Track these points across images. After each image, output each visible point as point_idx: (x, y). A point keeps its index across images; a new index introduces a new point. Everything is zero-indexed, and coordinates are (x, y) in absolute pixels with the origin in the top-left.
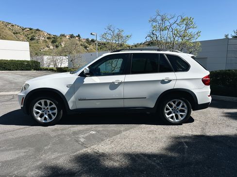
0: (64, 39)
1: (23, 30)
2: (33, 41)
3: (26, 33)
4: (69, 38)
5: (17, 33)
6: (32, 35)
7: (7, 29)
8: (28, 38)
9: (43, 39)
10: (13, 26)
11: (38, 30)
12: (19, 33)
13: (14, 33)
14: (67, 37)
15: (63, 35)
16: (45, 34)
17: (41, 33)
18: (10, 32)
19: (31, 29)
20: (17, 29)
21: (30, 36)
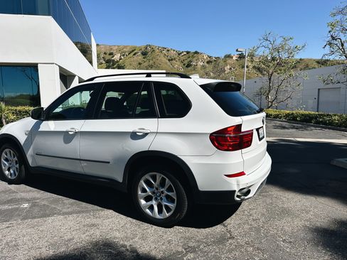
0: (229, 61)
1: (179, 54)
2: (189, 68)
3: (182, 58)
4: (237, 60)
5: (172, 60)
6: (189, 60)
7: (162, 55)
8: (184, 65)
9: (202, 64)
10: (168, 51)
11: (196, 53)
12: (175, 59)
13: (169, 60)
14: (234, 58)
15: (229, 56)
16: (205, 57)
17: (200, 57)
18: (165, 60)
19: (188, 53)
20: (173, 54)
21: (186, 62)
